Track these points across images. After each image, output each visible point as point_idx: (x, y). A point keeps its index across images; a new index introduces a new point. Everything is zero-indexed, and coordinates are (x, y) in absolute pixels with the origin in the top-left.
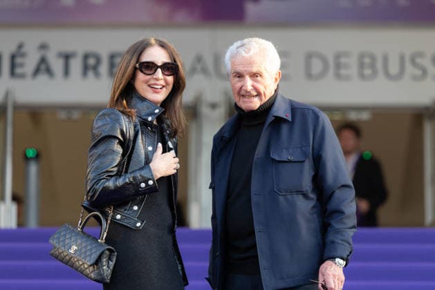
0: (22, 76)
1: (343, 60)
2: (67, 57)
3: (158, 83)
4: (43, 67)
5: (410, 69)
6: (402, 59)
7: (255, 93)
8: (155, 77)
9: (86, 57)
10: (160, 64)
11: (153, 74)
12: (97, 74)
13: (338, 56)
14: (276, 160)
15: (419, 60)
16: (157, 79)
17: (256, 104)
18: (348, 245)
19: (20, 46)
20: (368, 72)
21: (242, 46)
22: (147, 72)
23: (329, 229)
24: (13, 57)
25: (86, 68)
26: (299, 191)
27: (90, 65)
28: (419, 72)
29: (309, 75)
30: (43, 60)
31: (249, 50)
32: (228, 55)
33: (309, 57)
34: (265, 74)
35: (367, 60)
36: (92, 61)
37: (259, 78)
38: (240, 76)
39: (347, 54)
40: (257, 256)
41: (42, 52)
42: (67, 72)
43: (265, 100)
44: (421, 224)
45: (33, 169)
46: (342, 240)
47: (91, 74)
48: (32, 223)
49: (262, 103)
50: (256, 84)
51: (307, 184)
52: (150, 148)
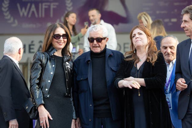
3: (61, 42)
8: (60, 40)
10: (61, 35)
11: (59, 39)
16: (61, 41)
19: (32, 42)
21: (94, 27)
22: (57, 38)
24: (30, 46)
30: (41, 47)
31: (97, 29)
41: (40, 44)
52: (54, 66)
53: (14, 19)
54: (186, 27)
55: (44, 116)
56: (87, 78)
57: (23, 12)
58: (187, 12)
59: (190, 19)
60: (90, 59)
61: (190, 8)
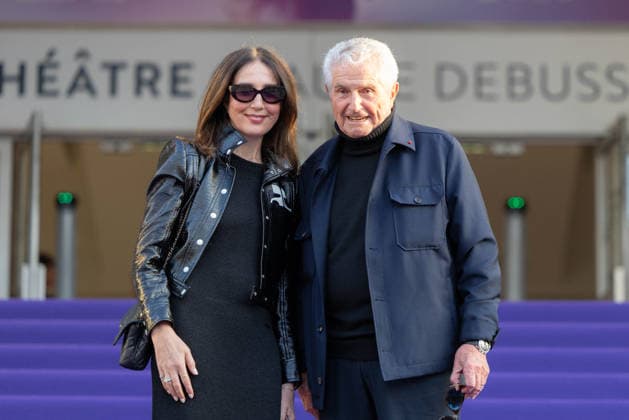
0: (54, 94)
1: (486, 74)
2: (114, 69)
4: (82, 82)
5: (576, 86)
6: (566, 73)
7: (366, 114)
8: (253, 106)
9: (140, 68)
10: (259, 89)
11: (251, 101)
12: (155, 92)
13: (479, 68)
14: (398, 203)
15: (589, 74)
17: (367, 128)
18: (493, 322)
19: (51, 54)
20: (519, 89)
21: (349, 49)
22: (242, 98)
23: (467, 299)
24: (41, 69)
25: (139, 84)
26: (430, 246)
27: (145, 80)
28: (589, 91)
29: (441, 95)
30: (82, 72)
31: (359, 55)
32: (327, 61)
33: (441, 69)
34: (379, 88)
35: (519, 74)
36: (147, 74)
37: (371, 94)
38: (345, 90)
39: (492, 66)
40: (373, 336)
41: (81, 61)
42: (113, 89)
43: (379, 122)
44: (591, 294)
45: (68, 219)
46: (487, 316)
47: (146, 91)
48: (66, 293)
49: (376, 126)
50: (367, 102)
51: (439, 235)
52: (224, 191)
55: (173, 360)
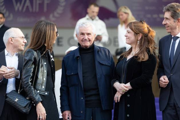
21: (84, 24)
52: (45, 63)
53: (9, 13)
54: (167, 24)
56: (78, 73)
57: (18, 7)
58: (168, 10)
59: (171, 17)
60: (79, 55)
61: (171, 6)
